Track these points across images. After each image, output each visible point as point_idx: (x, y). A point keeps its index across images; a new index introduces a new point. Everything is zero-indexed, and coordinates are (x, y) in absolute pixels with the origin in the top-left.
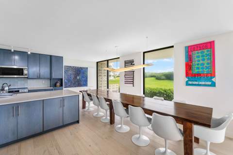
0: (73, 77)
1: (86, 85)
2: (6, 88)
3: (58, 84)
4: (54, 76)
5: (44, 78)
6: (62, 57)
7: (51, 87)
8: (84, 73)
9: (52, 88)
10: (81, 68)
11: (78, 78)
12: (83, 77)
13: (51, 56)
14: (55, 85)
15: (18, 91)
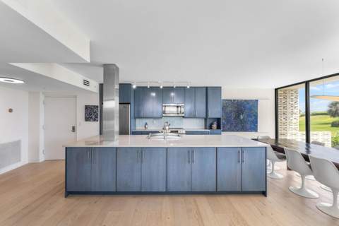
0: (233, 115)
1: (255, 129)
2: (167, 128)
3: (215, 126)
4: (210, 115)
5: (199, 118)
6: (221, 87)
7: (206, 128)
8: (251, 109)
9: (208, 130)
10: (245, 101)
11: (242, 117)
12: (249, 116)
13: (207, 88)
14: (211, 127)
15: (177, 132)
